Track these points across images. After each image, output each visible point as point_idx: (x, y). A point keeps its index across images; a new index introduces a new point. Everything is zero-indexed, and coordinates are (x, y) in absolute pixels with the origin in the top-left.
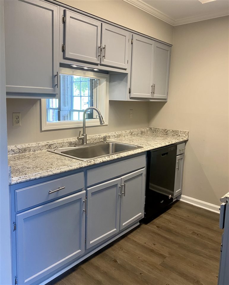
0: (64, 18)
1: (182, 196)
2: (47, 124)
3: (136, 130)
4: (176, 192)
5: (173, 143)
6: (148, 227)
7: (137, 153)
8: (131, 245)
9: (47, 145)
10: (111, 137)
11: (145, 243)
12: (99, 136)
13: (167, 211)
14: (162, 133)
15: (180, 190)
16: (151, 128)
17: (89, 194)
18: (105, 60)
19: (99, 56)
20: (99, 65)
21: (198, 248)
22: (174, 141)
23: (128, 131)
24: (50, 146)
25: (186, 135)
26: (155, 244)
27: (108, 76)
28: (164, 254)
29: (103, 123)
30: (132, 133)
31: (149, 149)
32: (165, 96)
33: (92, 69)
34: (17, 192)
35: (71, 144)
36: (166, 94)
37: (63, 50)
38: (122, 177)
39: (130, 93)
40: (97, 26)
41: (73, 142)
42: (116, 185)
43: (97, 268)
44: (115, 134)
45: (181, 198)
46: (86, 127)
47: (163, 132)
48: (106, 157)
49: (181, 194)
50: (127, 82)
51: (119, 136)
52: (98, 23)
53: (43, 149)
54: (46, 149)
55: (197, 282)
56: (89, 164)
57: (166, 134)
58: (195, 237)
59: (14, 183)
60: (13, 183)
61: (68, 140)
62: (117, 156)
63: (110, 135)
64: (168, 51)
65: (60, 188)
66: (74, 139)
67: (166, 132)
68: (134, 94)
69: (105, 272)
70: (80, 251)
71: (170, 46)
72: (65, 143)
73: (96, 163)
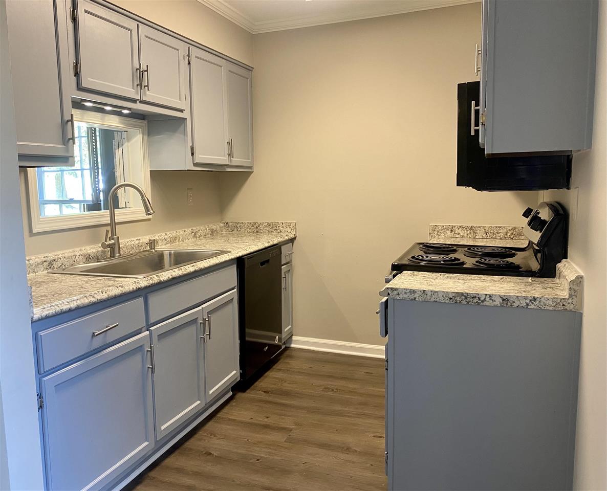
0: (73, 11)
1: (294, 338)
2: (41, 220)
3: (202, 229)
4: (285, 330)
5: (275, 242)
6: (249, 395)
7: (223, 261)
8: (228, 427)
9: (45, 261)
10: (160, 242)
11: (252, 419)
12: (137, 242)
13: (274, 367)
14: (249, 230)
15: (290, 326)
16: (227, 223)
17: (155, 338)
18: (148, 93)
19: (137, 85)
20: (138, 102)
21: (338, 407)
22: (275, 241)
23: (188, 231)
24: (51, 264)
25: (292, 229)
26: (268, 416)
27: (144, 125)
28: (288, 426)
29: (152, 211)
30: (195, 234)
31: (240, 254)
32: (250, 161)
33: (119, 110)
34: (42, 334)
35: (88, 258)
36: (250, 159)
37: (77, 74)
38: (203, 306)
39: (193, 154)
40: (130, 30)
41: (92, 255)
42: (195, 321)
43: (180, 470)
44: (166, 236)
45: (293, 342)
46: (116, 224)
47: (250, 228)
48: (176, 270)
49: (292, 335)
50: (185, 134)
51: (173, 240)
52: (132, 25)
53: (39, 269)
54: (43, 271)
55: (347, 449)
56: (151, 282)
57: (257, 232)
58: (330, 393)
59: (37, 319)
60: (36, 317)
61: (81, 250)
62: (192, 268)
63: (157, 238)
64: (248, 79)
65: (109, 326)
66: (92, 248)
67: (257, 228)
68: (200, 156)
69: (196, 472)
70: (146, 443)
71: (250, 69)
72: (78, 256)
73: (162, 279)
